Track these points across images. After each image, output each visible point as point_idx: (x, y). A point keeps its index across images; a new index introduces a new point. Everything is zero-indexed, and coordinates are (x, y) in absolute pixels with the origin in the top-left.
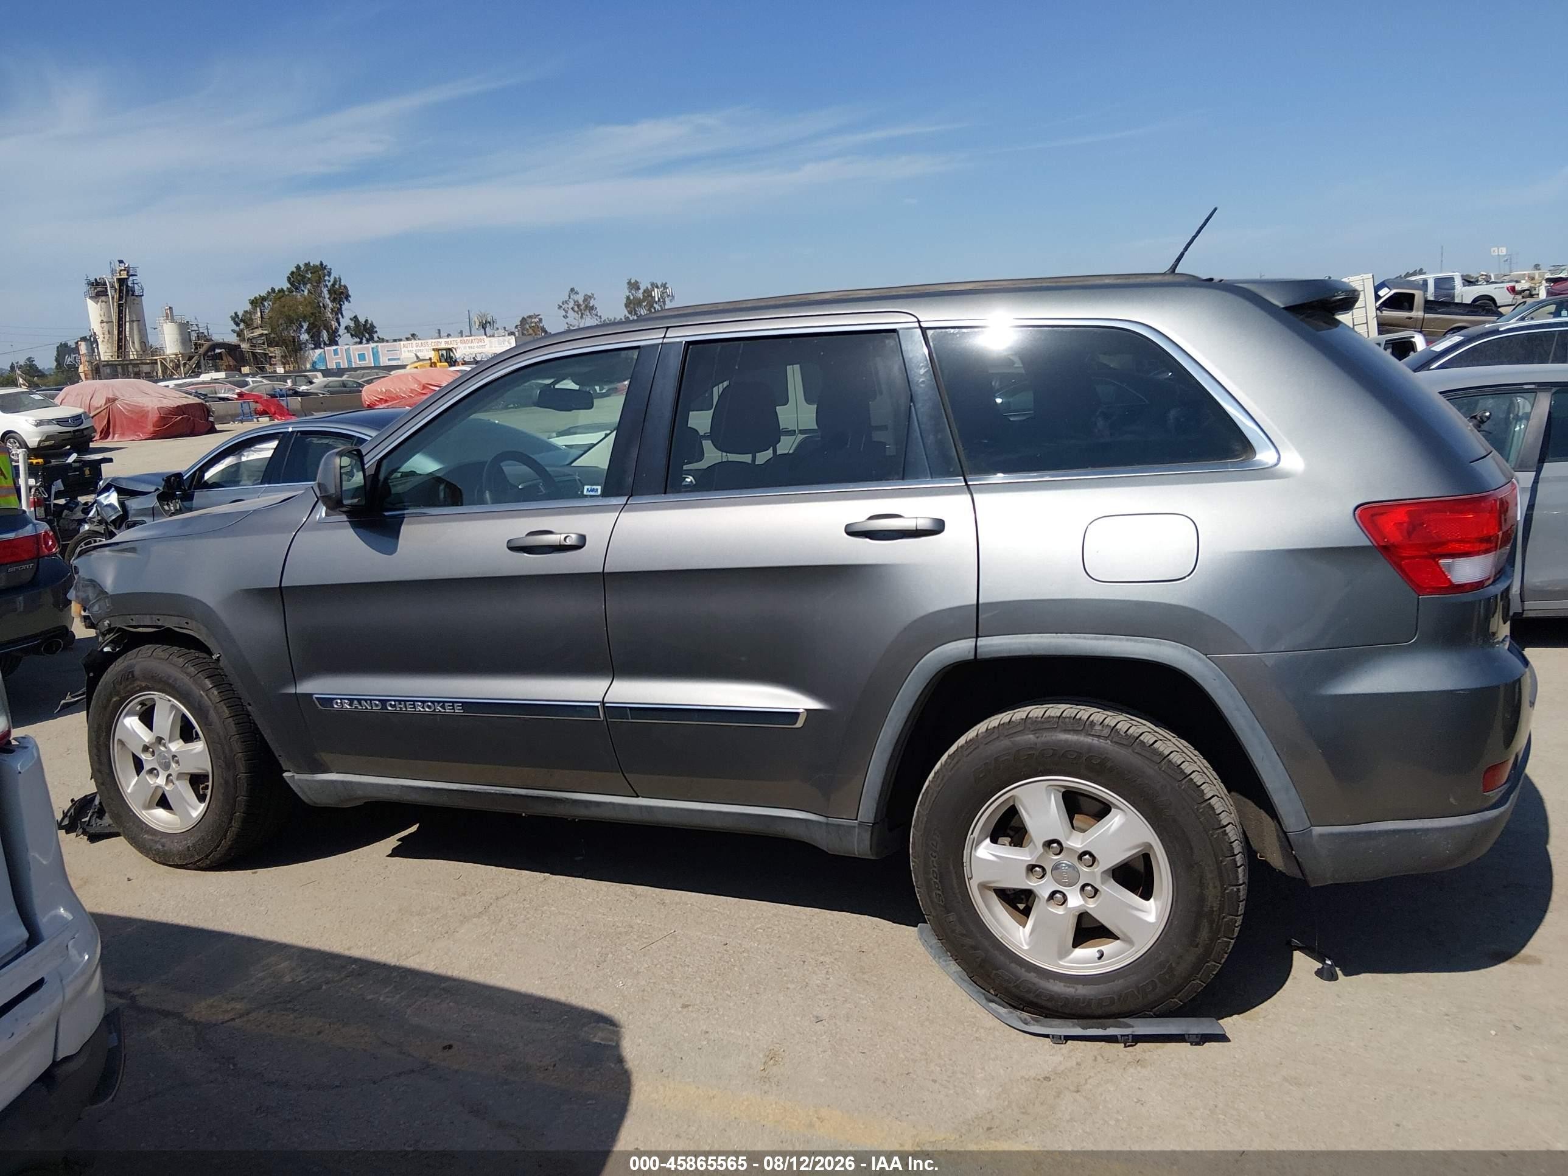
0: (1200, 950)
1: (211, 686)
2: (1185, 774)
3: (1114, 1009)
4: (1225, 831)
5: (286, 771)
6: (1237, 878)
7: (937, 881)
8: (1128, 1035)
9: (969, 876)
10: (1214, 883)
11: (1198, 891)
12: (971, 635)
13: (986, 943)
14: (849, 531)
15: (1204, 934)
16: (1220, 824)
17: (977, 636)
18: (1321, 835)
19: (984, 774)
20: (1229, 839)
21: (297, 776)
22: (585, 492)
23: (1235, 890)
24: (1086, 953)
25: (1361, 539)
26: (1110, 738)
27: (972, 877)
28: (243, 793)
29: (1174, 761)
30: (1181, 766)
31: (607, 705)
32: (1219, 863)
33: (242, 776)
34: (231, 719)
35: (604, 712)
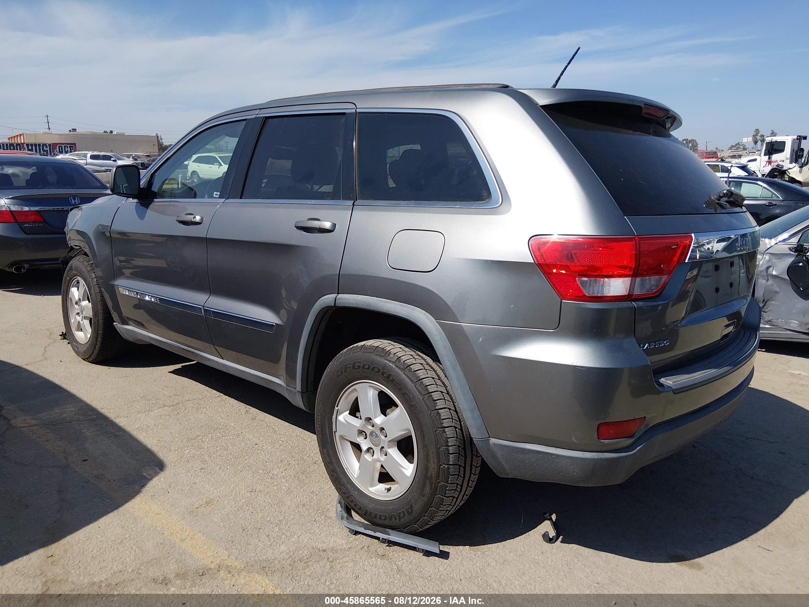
0: (425, 499)
1: (94, 277)
2: (428, 391)
3: (387, 522)
4: (445, 430)
5: (115, 322)
6: (449, 461)
7: (320, 429)
8: (386, 539)
9: (335, 431)
10: (434, 460)
11: (426, 463)
12: (336, 292)
13: (338, 470)
14: (296, 226)
15: (427, 490)
16: (442, 425)
17: (338, 294)
18: (494, 444)
19: (340, 373)
20: (446, 435)
21: (118, 325)
22: (214, 196)
23: (446, 467)
24: (382, 487)
25: (529, 259)
26: (395, 363)
27: (336, 431)
28: (101, 329)
29: (424, 383)
30: (429, 387)
31: (205, 308)
32: (438, 450)
33: (101, 321)
34: (99, 294)
35: (204, 312)
